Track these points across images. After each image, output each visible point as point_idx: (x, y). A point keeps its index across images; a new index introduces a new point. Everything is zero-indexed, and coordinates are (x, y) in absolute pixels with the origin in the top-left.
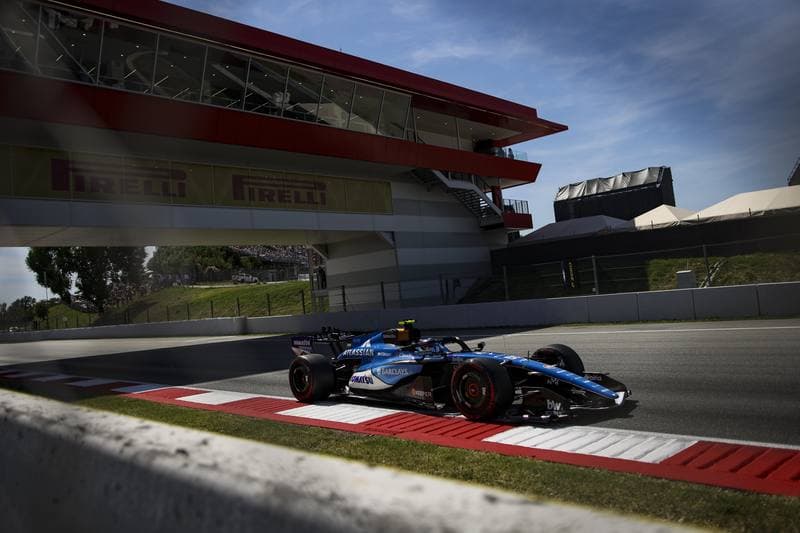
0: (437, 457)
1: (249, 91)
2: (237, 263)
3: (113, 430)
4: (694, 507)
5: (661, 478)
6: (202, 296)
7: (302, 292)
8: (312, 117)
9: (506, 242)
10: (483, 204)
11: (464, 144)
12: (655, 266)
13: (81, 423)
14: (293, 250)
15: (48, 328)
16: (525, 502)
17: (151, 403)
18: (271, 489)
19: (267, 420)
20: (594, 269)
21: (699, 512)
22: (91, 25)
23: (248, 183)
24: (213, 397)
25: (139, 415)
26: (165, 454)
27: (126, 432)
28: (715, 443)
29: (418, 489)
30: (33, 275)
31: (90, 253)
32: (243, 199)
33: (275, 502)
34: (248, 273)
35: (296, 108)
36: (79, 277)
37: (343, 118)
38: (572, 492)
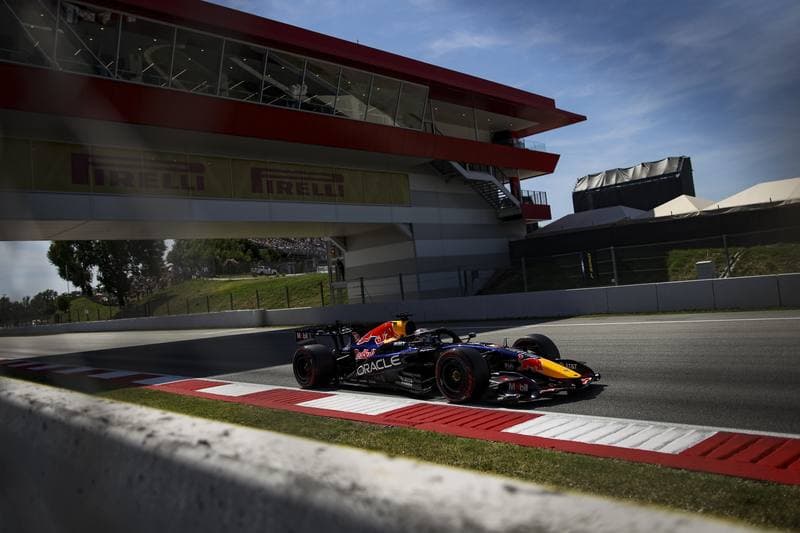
0: (457, 448)
1: (267, 84)
2: (256, 256)
3: (135, 421)
4: (714, 497)
5: (680, 469)
6: (221, 289)
7: (321, 284)
8: (329, 110)
9: (525, 234)
10: (501, 195)
11: (482, 136)
12: (675, 257)
13: (104, 415)
14: (311, 242)
15: (70, 321)
16: (544, 493)
17: (173, 395)
18: (292, 480)
19: (287, 413)
20: (614, 260)
21: (719, 502)
22: (108, 19)
23: (267, 176)
24: (233, 388)
25: (160, 406)
26: (187, 445)
27: (148, 424)
28: (735, 434)
29: (439, 479)
30: (55, 269)
31: (113, 246)
32: (261, 191)
33: (297, 492)
34: (267, 265)
35: (313, 100)
36: (100, 270)
37: (360, 110)
38: (592, 483)
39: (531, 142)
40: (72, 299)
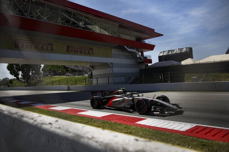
0: (122, 127)
1: (72, 21)
2: (67, 70)
3: (31, 117)
4: (194, 144)
5: (185, 135)
6: (57, 79)
7: (85, 79)
8: (90, 29)
9: (144, 67)
10: (138, 56)
11: (133, 39)
12: (186, 75)
13: (22, 114)
14: (83, 67)
15: (12, 87)
16: (146, 141)
17: (41, 109)
19: (74, 115)
20: (169, 76)
21: (195, 145)
22: (27, 0)
23: (71, 48)
24: (60, 108)
25: (38, 112)
26: (46, 124)
27: (34, 118)
28: (201, 126)
29: (116, 136)
31: (26, 66)
32: (69, 52)
33: (76, 139)
34: (70, 73)
35: (85, 26)
36: (22, 73)
37: (99, 30)
38: (160, 138)
39: (147, 41)
40: (13, 81)
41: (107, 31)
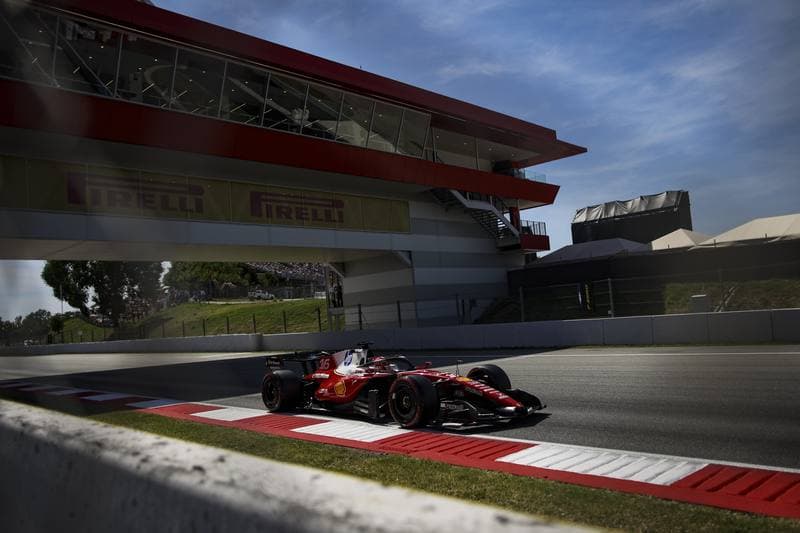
0: (451, 477)
1: (268, 107)
2: (254, 280)
3: (130, 445)
5: (671, 500)
6: (218, 312)
7: (318, 310)
8: (330, 135)
9: (523, 264)
10: (501, 225)
11: (483, 165)
12: (671, 289)
13: (98, 438)
14: (310, 268)
15: (63, 342)
16: (535, 524)
17: (165, 418)
19: (282, 437)
20: (610, 292)
22: (109, 37)
23: (267, 200)
24: (230, 413)
25: (154, 430)
26: (182, 470)
27: (142, 449)
28: (727, 466)
29: (431, 508)
30: (50, 290)
31: (110, 267)
32: (260, 215)
33: (290, 520)
34: (264, 289)
35: (315, 125)
36: (95, 291)
37: (362, 136)
38: (583, 513)
39: (531, 173)
40: (65, 320)
41: (389, 141)
